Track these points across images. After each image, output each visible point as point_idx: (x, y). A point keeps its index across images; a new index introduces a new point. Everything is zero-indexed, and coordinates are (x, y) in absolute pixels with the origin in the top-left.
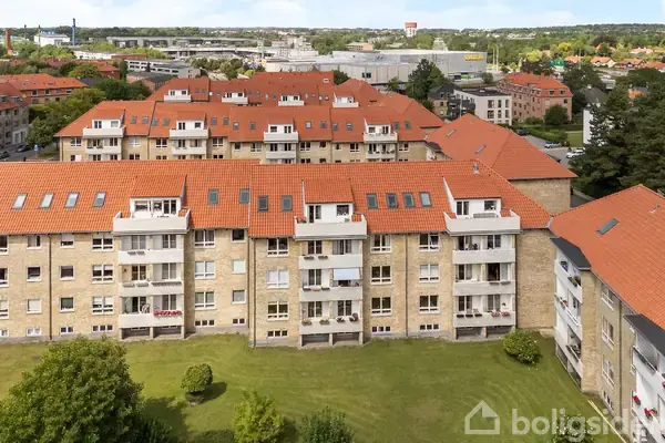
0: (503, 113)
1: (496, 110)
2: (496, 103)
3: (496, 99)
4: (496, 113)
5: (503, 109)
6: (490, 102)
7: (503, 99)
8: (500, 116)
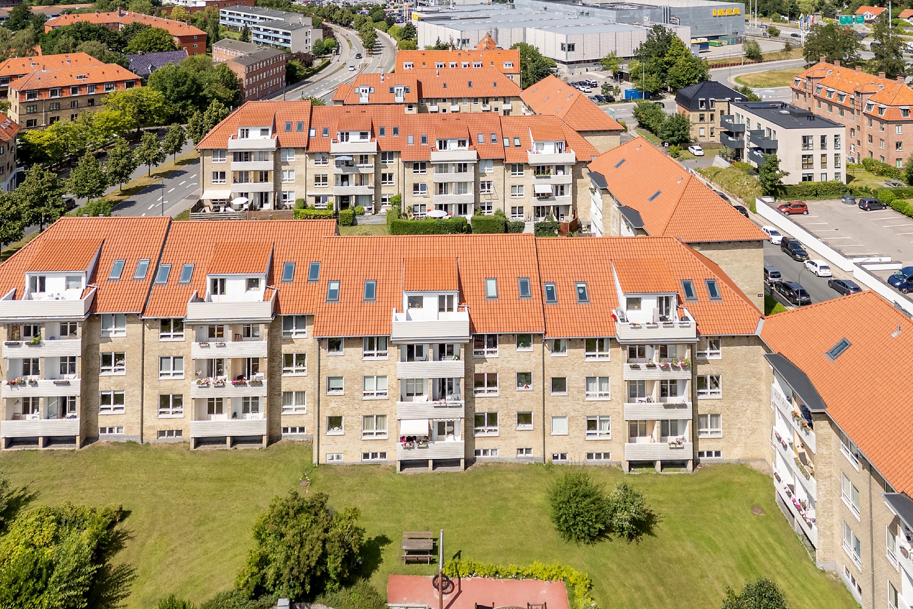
0: (830, 159)
1: (816, 152)
2: (817, 141)
3: (816, 133)
4: (817, 160)
5: (830, 151)
6: (805, 139)
7: (830, 133)
8: (824, 164)
